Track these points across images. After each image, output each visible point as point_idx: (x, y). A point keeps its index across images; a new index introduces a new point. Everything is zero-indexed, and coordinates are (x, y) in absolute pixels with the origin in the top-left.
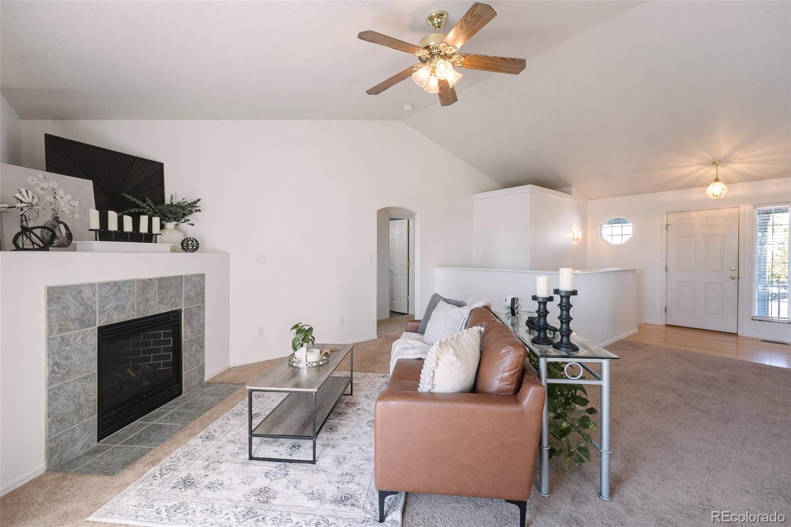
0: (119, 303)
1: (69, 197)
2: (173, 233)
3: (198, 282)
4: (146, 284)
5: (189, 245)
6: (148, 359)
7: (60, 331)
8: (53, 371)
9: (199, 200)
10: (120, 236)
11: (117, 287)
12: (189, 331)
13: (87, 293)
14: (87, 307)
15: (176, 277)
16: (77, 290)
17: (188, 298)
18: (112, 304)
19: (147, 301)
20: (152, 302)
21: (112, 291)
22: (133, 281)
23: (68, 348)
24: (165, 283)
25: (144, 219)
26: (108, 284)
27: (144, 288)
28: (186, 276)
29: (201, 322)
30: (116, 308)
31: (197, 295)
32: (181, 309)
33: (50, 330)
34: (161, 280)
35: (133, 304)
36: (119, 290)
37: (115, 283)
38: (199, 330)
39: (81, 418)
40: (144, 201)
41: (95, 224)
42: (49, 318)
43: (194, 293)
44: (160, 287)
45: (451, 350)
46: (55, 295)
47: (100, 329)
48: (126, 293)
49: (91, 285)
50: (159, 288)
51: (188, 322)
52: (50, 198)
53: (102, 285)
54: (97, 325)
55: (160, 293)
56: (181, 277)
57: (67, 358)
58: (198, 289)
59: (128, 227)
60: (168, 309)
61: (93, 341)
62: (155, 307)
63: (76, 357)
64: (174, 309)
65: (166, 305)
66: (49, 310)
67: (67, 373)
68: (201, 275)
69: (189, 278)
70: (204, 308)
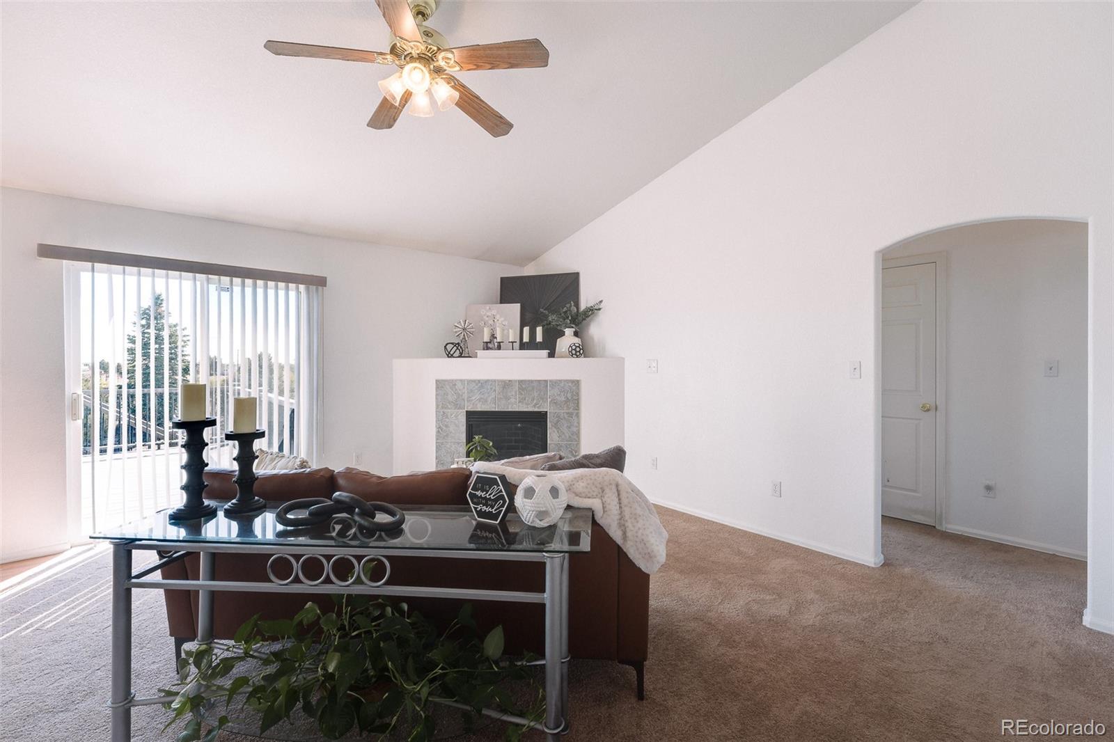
0: (482, 396)
1: (502, 319)
2: (568, 339)
3: (571, 392)
4: (507, 384)
5: (580, 351)
7: (442, 408)
8: (438, 432)
9: (601, 302)
11: (482, 384)
12: (556, 436)
13: (459, 385)
14: (459, 395)
15: (539, 381)
16: (453, 383)
17: (555, 402)
18: (477, 396)
19: (507, 398)
20: (513, 400)
21: (477, 387)
22: (495, 381)
23: (447, 420)
24: (525, 386)
26: (474, 381)
27: (504, 387)
28: (550, 381)
29: (574, 428)
30: (480, 400)
31: (567, 400)
32: (546, 412)
33: (437, 406)
34: (521, 382)
35: (494, 399)
36: (482, 387)
37: (479, 381)
38: (570, 437)
42: (436, 399)
43: (563, 399)
44: (521, 388)
46: (440, 384)
47: (467, 411)
48: (488, 389)
49: (462, 381)
50: (519, 388)
51: (556, 425)
53: (470, 382)
54: (466, 409)
55: (521, 394)
56: (546, 381)
57: (447, 426)
58: (569, 395)
60: (530, 409)
61: (463, 419)
62: (515, 405)
63: (452, 428)
64: (536, 410)
65: (527, 404)
66: (437, 395)
67: (447, 435)
68: (572, 381)
69: (555, 383)
70: (578, 415)
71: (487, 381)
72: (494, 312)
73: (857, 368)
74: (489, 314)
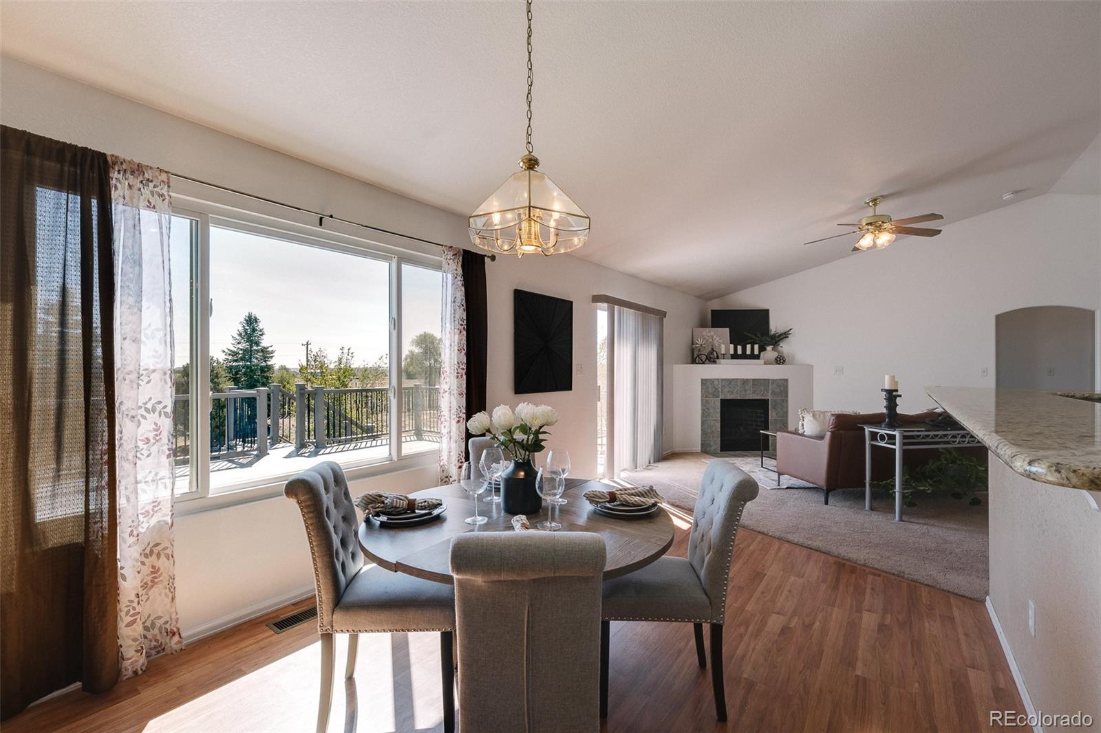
0: (730, 390)
1: (717, 339)
2: (770, 353)
3: (783, 385)
4: (745, 381)
5: (780, 360)
6: (752, 425)
7: (705, 397)
8: (703, 413)
9: (791, 329)
10: (744, 356)
12: (774, 414)
13: (716, 383)
14: (716, 389)
15: (765, 380)
16: (712, 381)
17: (773, 393)
18: (727, 390)
19: (746, 391)
20: (749, 392)
21: (727, 383)
22: (738, 379)
23: (709, 405)
24: (765, 382)
25: (749, 346)
26: (725, 379)
27: (743, 383)
29: (785, 410)
30: (728, 392)
31: (781, 392)
32: (768, 400)
33: (702, 396)
34: (753, 380)
35: (737, 391)
36: (730, 383)
37: (728, 379)
38: (783, 415)
39: (713, 437)
40: (756, 335)
41: (732, 352)
42: (702, 391)
43: (778, 390)
44: (753, 384)
45: (811, 415)
46: (704, 382)
47: (721, 400)
48: (733, 385)
49: (718, 380)
51: (774, 408)
52: (711, 340)
53: (722, 380)
54: (720, 397)
55: (753, 387)
56: (768, 380)
57: (708, 409)
58: (782, 388)
59: (740, 352)
60: (759, 397)
61: (719, 404)
62: (751, 395)
63: (711, 410)
64: (763, 398)
65: (758, 394)
66: (702, 389)
67: (708, 415)
68: (784, 380)
69: (774, 381)
70: (787, 401)
71: (733, 379)
72: (712, 333)
73: (985, 372)
74: (708, 334)
